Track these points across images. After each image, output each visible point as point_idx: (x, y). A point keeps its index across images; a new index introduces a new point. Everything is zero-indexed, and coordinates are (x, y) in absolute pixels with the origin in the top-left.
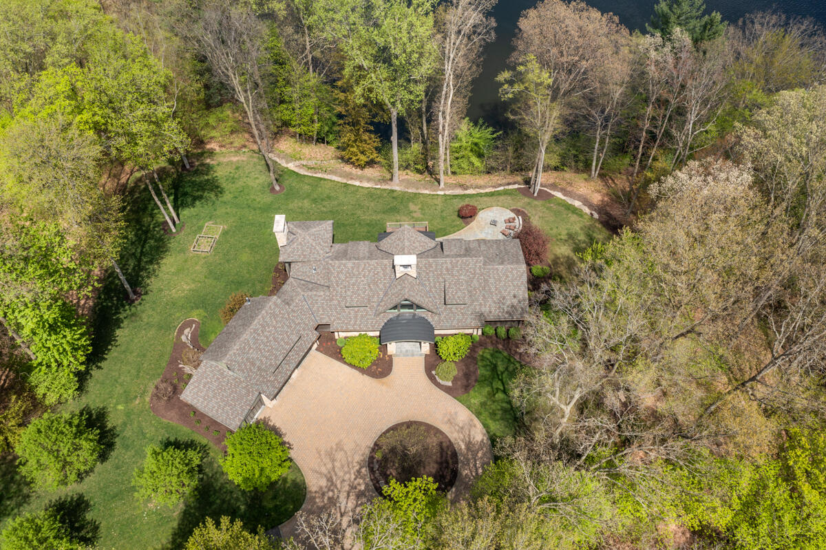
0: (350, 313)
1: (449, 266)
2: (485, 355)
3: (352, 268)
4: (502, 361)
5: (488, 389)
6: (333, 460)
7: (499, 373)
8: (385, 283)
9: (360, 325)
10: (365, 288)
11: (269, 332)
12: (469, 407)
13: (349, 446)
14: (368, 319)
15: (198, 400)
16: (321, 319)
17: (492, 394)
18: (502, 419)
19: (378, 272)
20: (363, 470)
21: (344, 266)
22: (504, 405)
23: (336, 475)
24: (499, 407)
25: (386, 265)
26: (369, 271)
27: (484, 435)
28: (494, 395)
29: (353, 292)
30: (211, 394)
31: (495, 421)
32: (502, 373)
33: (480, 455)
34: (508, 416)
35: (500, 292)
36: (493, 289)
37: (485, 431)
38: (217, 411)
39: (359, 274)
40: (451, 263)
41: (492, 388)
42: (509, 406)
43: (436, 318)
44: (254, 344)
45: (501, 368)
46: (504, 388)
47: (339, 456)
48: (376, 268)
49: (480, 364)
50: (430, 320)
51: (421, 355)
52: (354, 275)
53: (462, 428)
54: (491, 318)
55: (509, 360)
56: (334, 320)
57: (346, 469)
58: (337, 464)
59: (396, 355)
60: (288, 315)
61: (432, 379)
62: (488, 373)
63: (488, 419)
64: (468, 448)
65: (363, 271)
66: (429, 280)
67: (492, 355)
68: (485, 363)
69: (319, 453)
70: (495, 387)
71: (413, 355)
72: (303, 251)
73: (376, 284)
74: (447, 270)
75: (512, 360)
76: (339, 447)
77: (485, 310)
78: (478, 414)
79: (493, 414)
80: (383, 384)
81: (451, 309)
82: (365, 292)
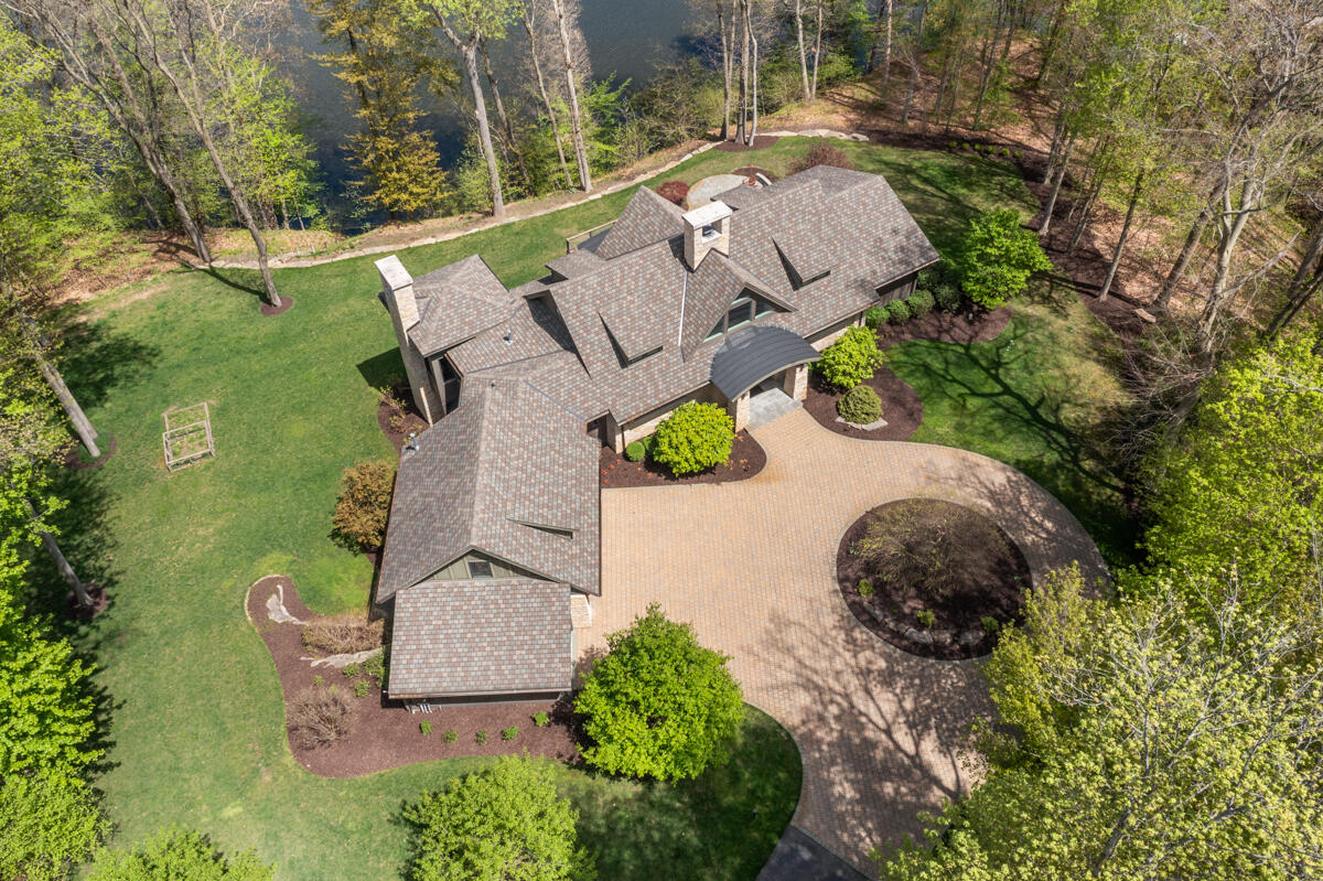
0: (637, 377)
1: (771, 215)
2: (895, 358)
3: (600, 284)
4: (930, 354)
5: (946, 404)
6: (789, 650)
7: (941, 372)
8: (673, 292)
9: (668, 390)
10: (644, 313)
11: (518, 458)
12: (942, 441)
13: (796, 612)
14: (675, 372)
15: (440, 675)
16: (587, 409)
17: (960, 407)
18: (1010, 433)
19: (652, 275)
20: (857, 634)
21: (583, 286)
22: (992, 412)
23: (816, 672)
24: (988, 420)
25: (660, 254)
26: (636, 279)
27: (1004, 470)
28: (964, 406)
29: (626, 329)
30: (461, 648)
31: (1000, 441)
32: (946, 371)
33: (1025, 501)
34: (1014, 425)
35: (869, 233)
36: (856, 234)
37: (998, 463)
38: (499, 672)
39: (619, 291)
40: (770, 208)
41: (951, 397)
42: (1000, 411)
43: (793, 317)
44: (507, 489)
45: (937, 365)
46: (969, 388)
47: (792, 636)
48: (644, 268)
49: (899, 374)
50: (785, 326)
51: (795, 405)
52: (609, 296)
53: (960, 479)
54: (881, 281)
55: (939, 348)
56: (614, 401)
57: (826, 651)
58: (802, 652)
59: (754, 426)
60: (529, 418)
61: (845, 431)
62: (924, 382)
63: (988, 444)
64: (998, 503)
65: (622, 283)
66: (748, 255)
67: (906, 354)
68: (905, 370)
69: (750, 652)
70: (954, 395)
71: (782, 413)
72: (462, 317)
73: (657, 299)
74: (770, 223)
75: (943, 346)
76: (780, 621)
77: (863, 271)
78: (967, 446)
79: (988, 434)
80: (768, 480)
81: (808, 293)
82: (648, 320)
